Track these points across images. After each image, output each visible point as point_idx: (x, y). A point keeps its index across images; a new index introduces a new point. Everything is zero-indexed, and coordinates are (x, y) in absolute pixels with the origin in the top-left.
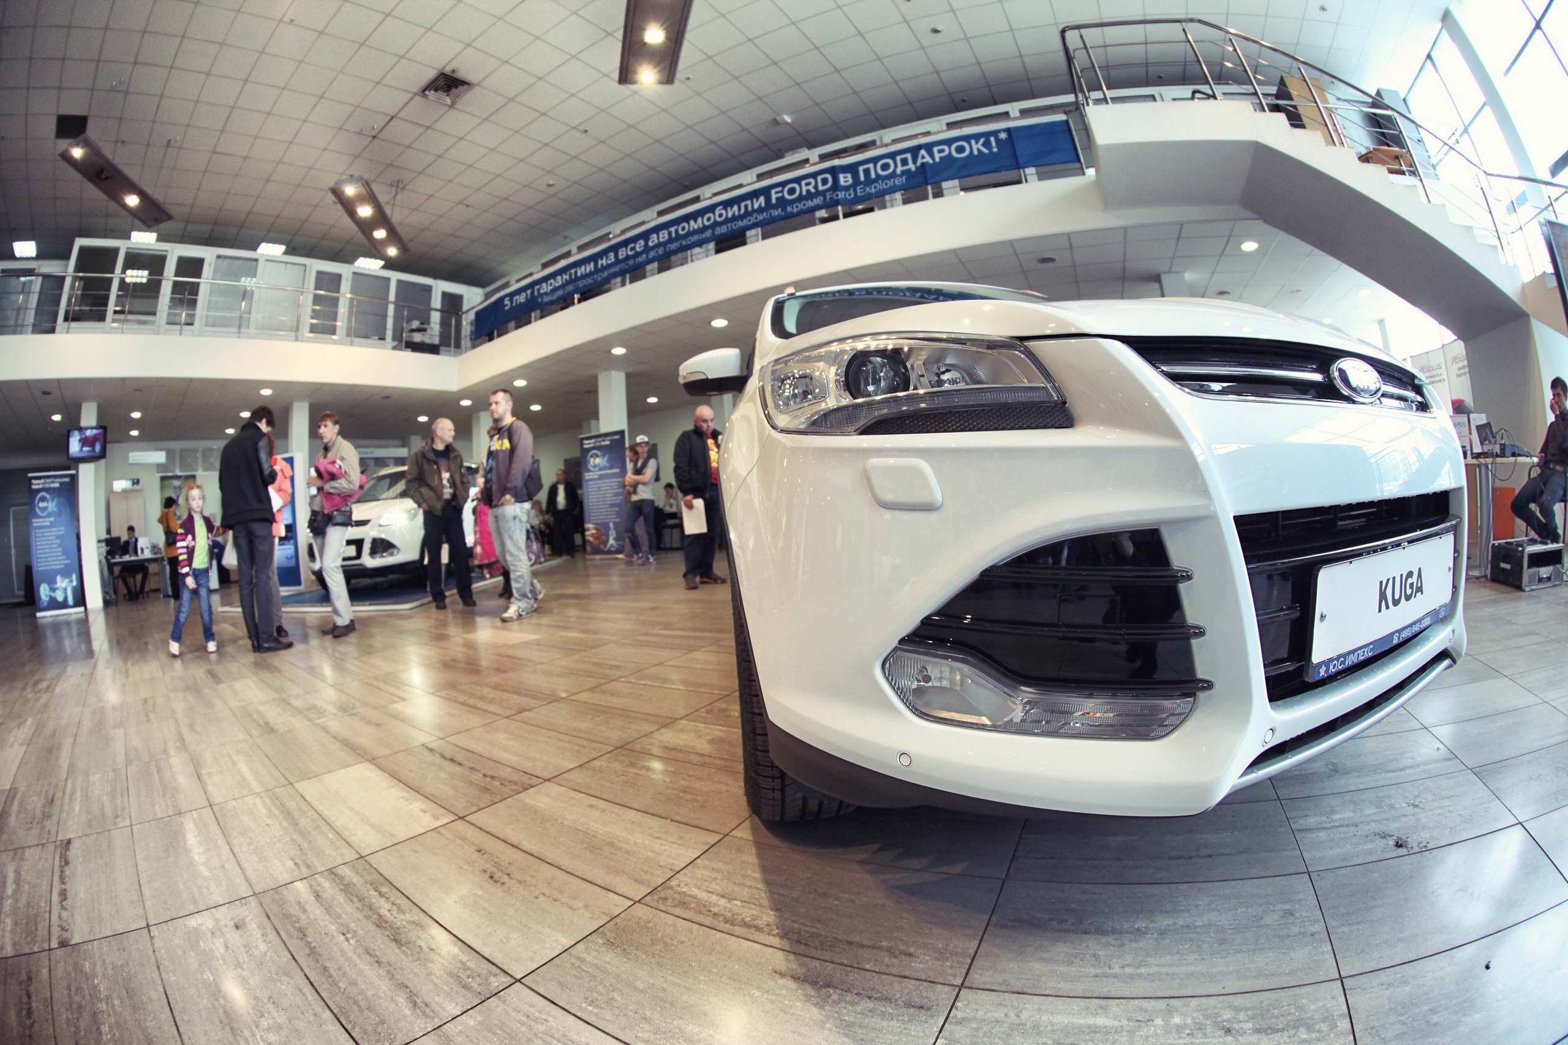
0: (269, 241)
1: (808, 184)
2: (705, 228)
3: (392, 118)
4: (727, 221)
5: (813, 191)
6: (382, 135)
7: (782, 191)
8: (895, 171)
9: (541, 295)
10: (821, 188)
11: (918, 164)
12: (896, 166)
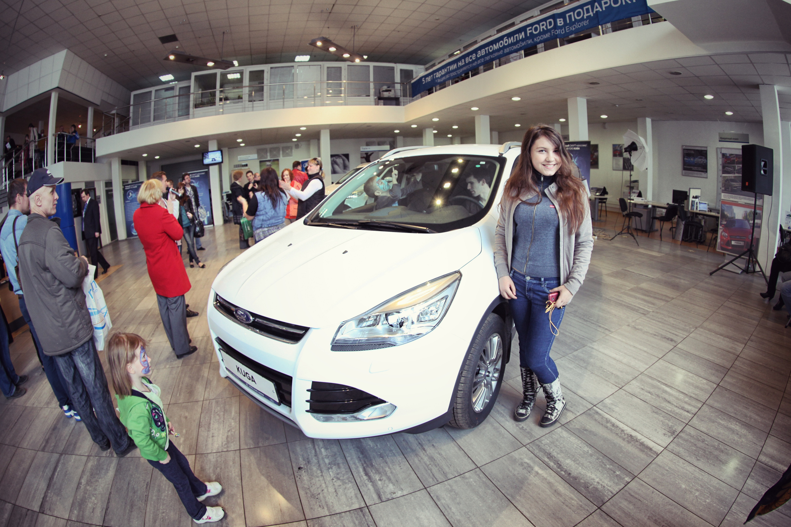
0: (299, 55)
1: (543, 25)
2: (500, 49)
3: (334, 5)
4: (509, 45)
5: (545, 29)
6: (333, 11)
7: (531, 29)
8: (583, 16)
9: (437, 79)
10: (549, 27)
11: (594, 12)
12: (584, 14)
